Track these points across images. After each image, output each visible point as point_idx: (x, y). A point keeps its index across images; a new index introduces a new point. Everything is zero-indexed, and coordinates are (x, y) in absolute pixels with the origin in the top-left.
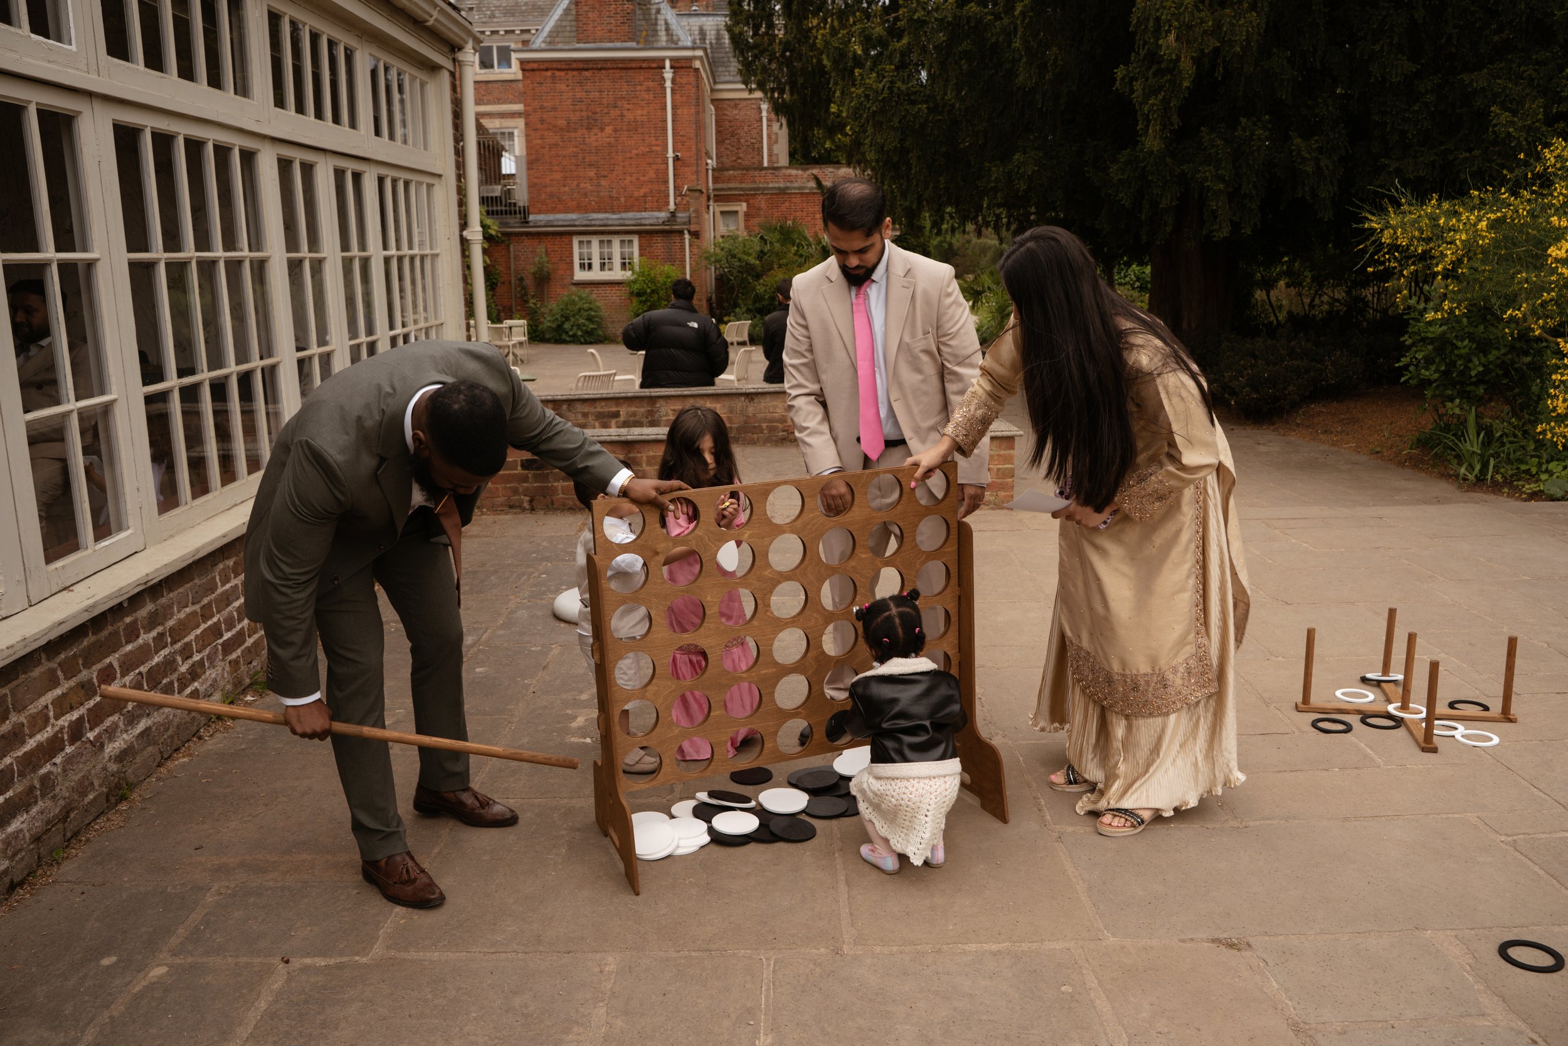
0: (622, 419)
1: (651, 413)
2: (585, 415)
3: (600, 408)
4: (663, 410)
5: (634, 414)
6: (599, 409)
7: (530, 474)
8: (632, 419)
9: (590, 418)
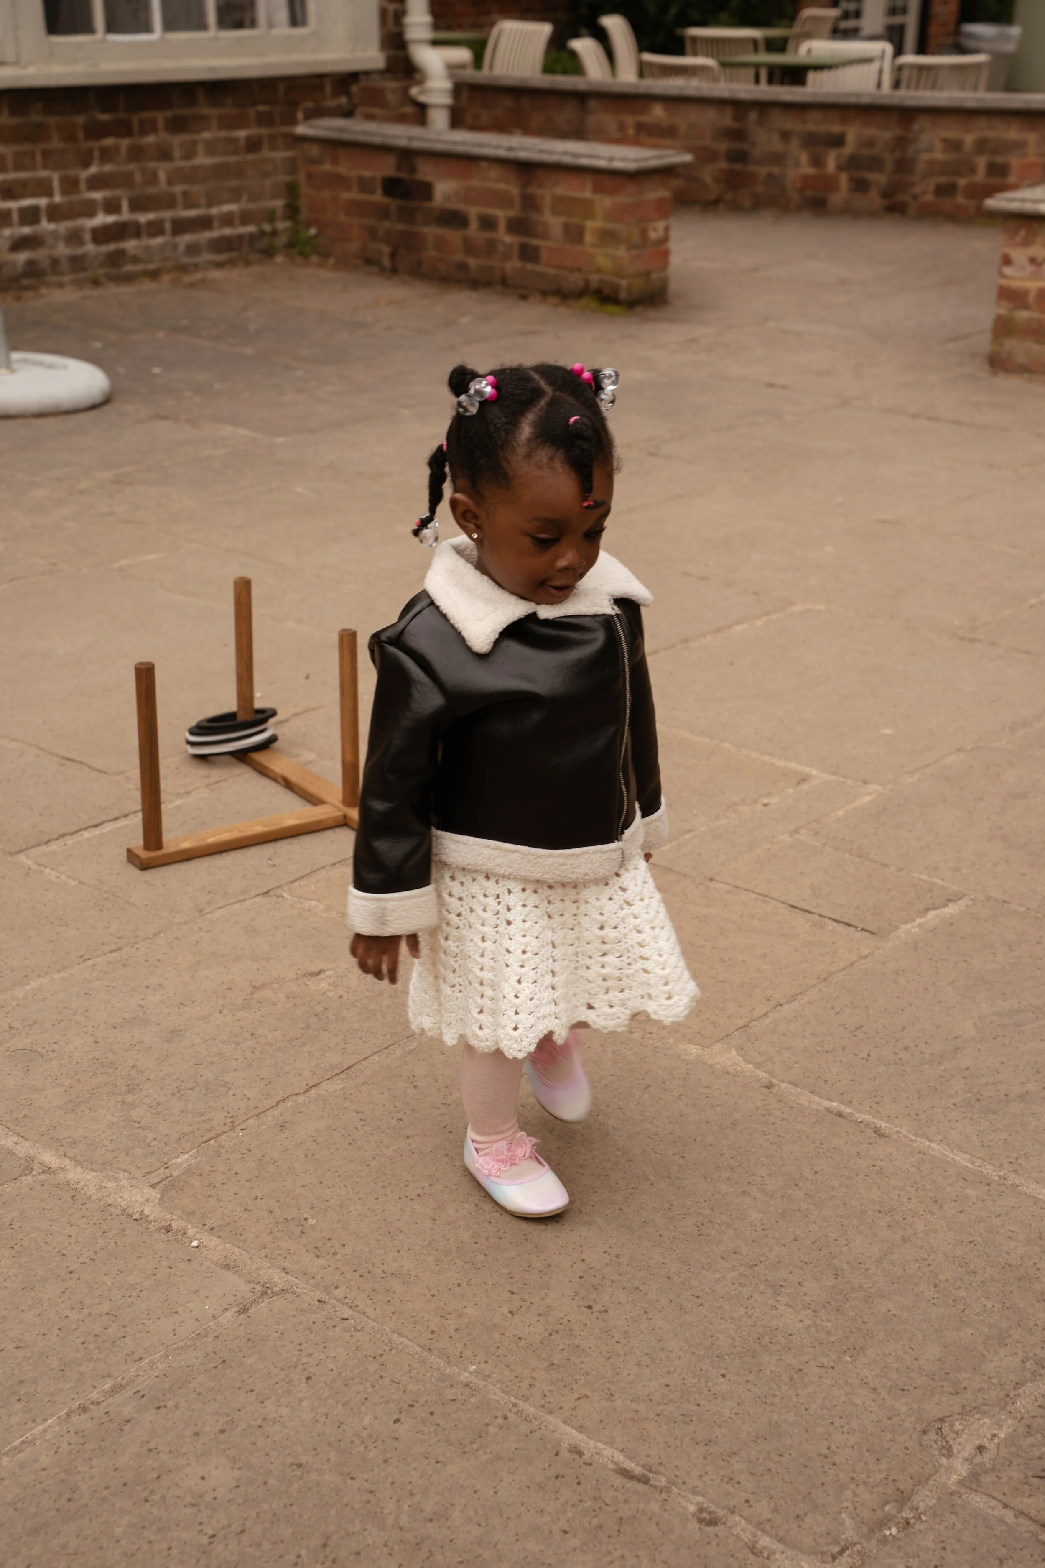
0: (849, 148)
1: (901, 143)
2: (786, 136)
3: (815, 124)
4: (925, 139)
5: (870, 143)
6: (811, 127)
7: (393, 204)
8: (866, 152)
9: (795, 142)
